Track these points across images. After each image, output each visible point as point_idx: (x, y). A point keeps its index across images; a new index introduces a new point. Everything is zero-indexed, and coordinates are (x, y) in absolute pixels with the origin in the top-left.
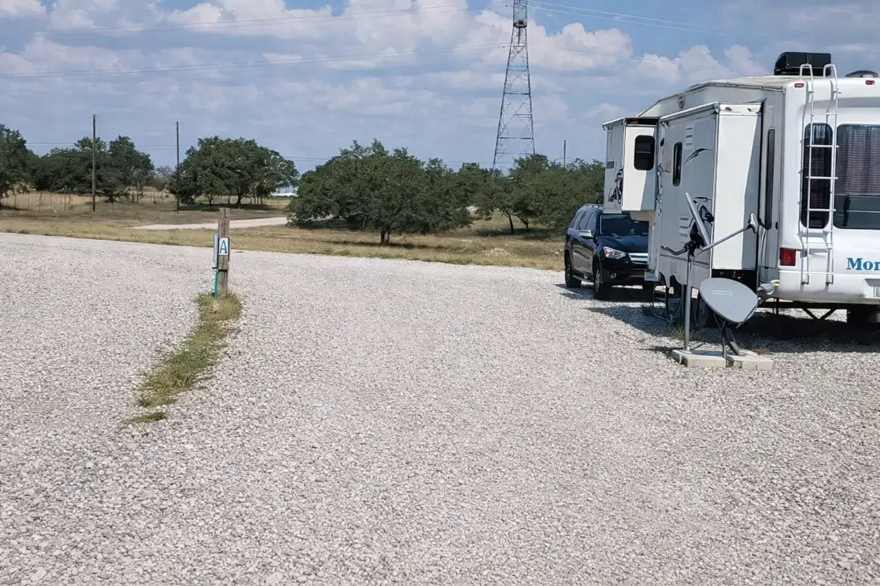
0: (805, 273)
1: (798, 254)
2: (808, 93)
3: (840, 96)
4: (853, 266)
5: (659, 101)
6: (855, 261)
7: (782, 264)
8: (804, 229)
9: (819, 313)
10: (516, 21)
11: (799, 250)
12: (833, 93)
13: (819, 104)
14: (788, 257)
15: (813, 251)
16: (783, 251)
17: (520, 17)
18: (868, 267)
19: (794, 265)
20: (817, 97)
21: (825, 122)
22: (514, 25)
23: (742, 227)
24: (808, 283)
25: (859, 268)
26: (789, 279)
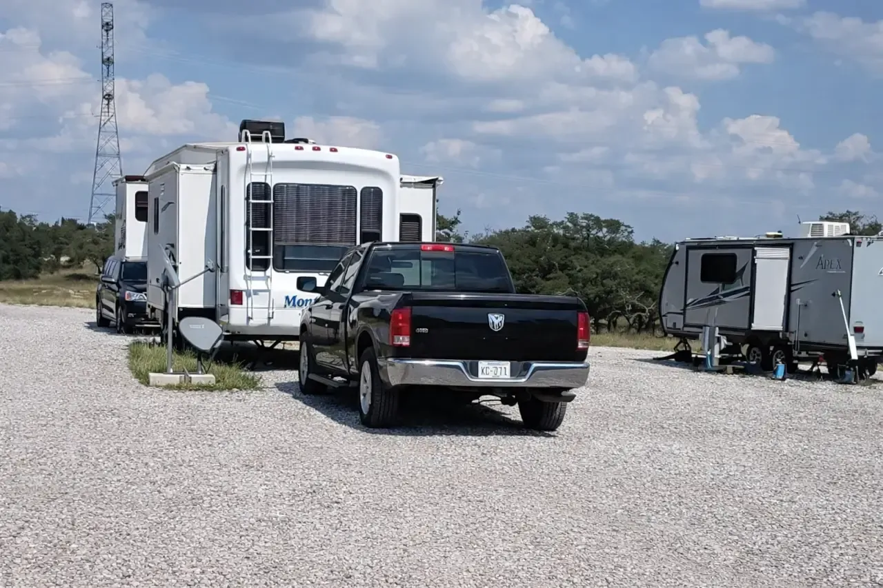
0: (250, 310)
1: (244, 293)
2: (249, 156)
3: (273, 159)
4: (289, 303)
5: (154, 162)
6: (290, 299)
7: (232, 303)
8: (249, 272)
9: (268, 344)
10: (105, 93)
11: (244, 291)
12: (269, 157)
13: (258, 166)
14: (237, 297)
15: (256, 292)
16: (232, 292)
17: (109, 89)
18: (300, 304)
19: (242, 304)
20: (254, 159)
21: (263, 181)
22: (104, 97)
23: (203, 270)
24: (252, 318)
25: (294, 305)
26: (237, 317)
